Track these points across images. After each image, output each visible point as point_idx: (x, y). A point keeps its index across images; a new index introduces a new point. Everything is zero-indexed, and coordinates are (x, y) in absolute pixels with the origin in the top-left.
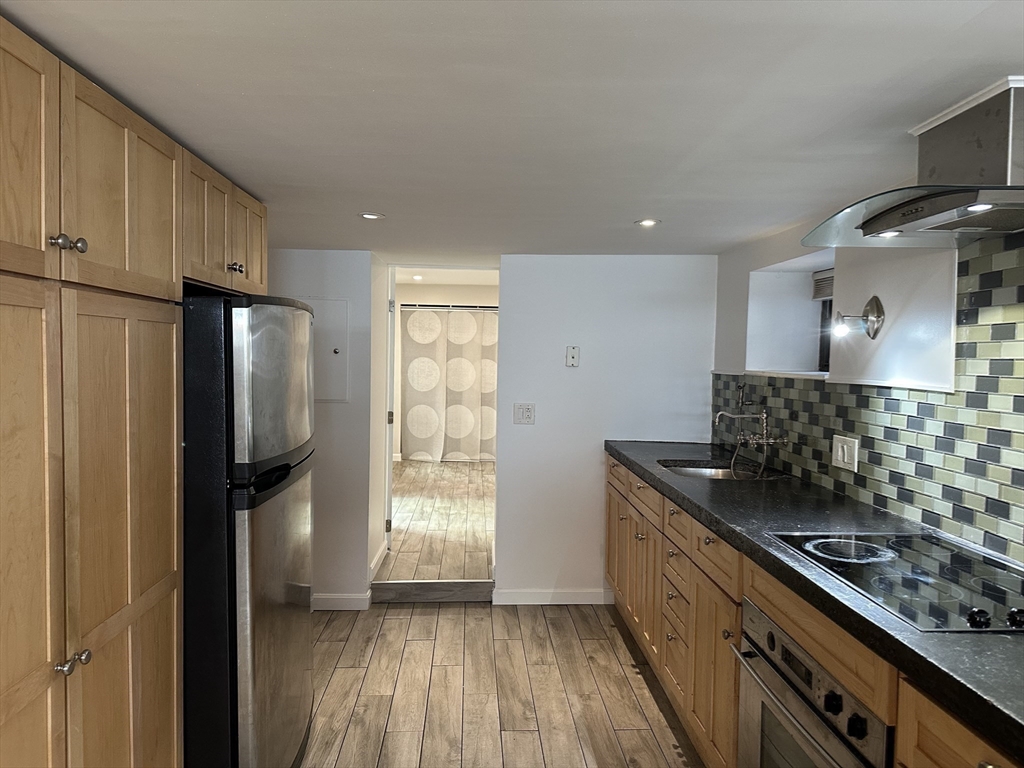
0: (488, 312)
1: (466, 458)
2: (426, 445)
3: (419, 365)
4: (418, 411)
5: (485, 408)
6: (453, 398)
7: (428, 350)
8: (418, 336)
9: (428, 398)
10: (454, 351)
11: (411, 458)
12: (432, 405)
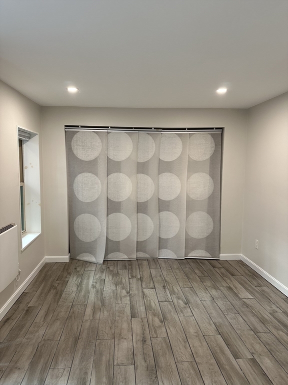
0: (143, 134)
1: (124, 257)
2: (90, 248)
3: (83, 179)
4: (83, 219)
5: (140, 215)
6: (113, 207)
7: (90, 166)
8: (82, 154)
9: (91, 208)
10: (113, 167)
11: (78, 258)
12: (95, 214)
